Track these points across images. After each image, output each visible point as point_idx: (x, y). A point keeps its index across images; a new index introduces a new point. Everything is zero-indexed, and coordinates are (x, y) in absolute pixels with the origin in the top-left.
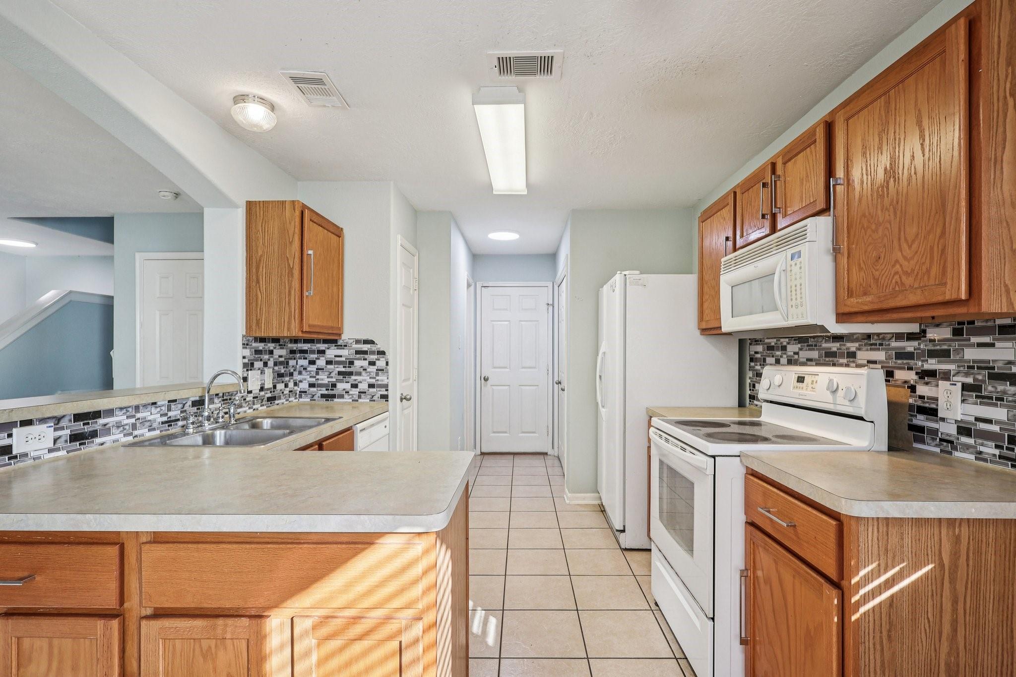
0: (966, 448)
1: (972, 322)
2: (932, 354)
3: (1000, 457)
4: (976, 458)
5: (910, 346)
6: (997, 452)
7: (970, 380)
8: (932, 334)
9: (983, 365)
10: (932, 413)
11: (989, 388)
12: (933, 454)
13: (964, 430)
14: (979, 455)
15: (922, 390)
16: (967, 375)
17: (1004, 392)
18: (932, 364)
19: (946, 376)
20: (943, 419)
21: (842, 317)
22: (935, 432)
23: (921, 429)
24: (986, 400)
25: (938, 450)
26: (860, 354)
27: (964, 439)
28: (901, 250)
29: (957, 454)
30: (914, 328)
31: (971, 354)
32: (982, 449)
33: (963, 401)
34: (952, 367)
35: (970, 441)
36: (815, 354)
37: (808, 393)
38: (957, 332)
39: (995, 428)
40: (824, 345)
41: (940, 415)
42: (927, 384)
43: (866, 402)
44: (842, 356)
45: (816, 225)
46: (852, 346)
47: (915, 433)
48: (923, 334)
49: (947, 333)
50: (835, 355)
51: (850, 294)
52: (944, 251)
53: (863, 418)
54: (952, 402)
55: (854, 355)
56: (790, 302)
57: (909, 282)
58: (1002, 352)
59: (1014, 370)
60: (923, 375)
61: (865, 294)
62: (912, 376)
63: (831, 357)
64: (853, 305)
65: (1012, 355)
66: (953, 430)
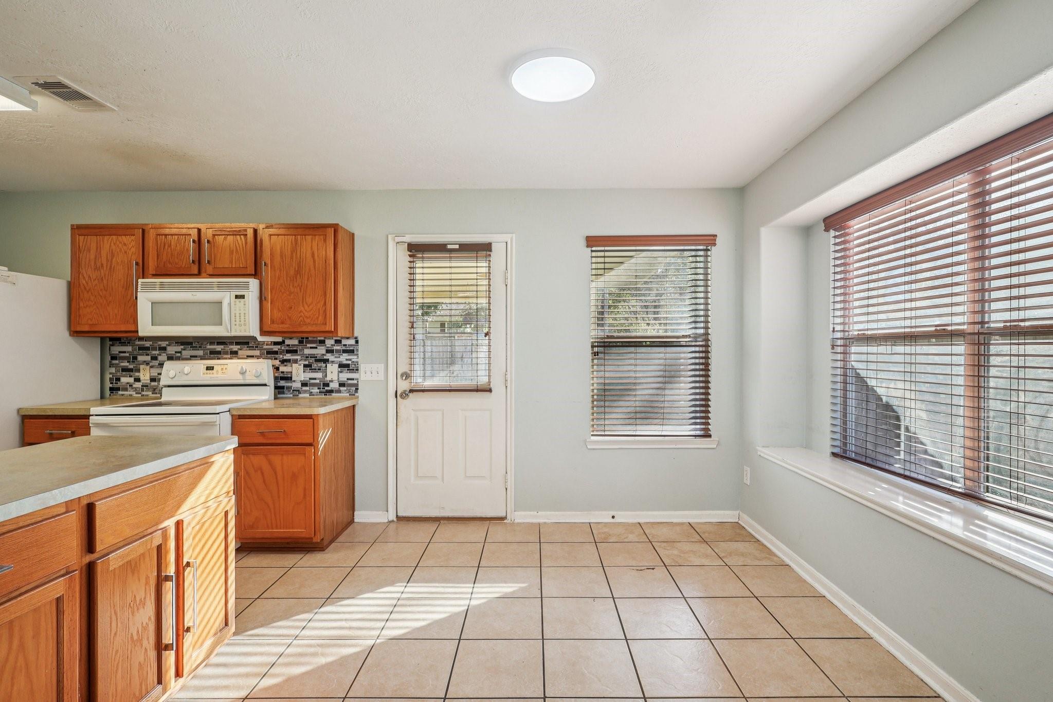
0: (305, 392)
1: (308, 338)
2: (288, 352)
3: (320, 392)
4: (310, 395)
5: (276, 348)
6: (318, 391)
7: (307, 363)
8: (288, 342)
9: (313, 356)
10: (289, 379)
11: (315, 366)
12: (290, 398)
13: (304, 384)
14: (311, 394)
15: (282, 369)
16: (305, 360)
17: (321, 367)
18: (288, 356)
19: (296, 361)
20: (294, 381)
21: (263, 332)
22: (289, 388)
23: (283, 387)
24: (314, 370)
25: (292, 396)
26: (240, 352)
27: (304, 388)
28: (303, 306)
29: (301, 395)
30: (279, 339)
31: (307, 351)
32: (312, 391)
33: (304, 372)
34: (298, 357)
35: (307, 388)
36: (200, 353)
37: (220, 375)
38: (301, 342)
39: (318, 381)
40: (209, 347)
41: (293, 379)
42: (286, 366)
43: (267, 376)
44: (226, 353)
45: (254, 283)
46: (235, 348)
47: (279, 390)
48: (283, 342)
49: (296, 342)
50: (219, 353)
51: (273, 322)
52: (325, 311)
53: (265, 385)
54: (298, 373)
55: (236, 353)
56: (233, 322)
57: (308, 321)
58: (320, 351)
59: (325, 357)
60: (283, 362)
61: (282, 323)
62: (277, 363)
63: (215, 354)
64: (276, 327)
65: (324, 352)
66: (299, 385)
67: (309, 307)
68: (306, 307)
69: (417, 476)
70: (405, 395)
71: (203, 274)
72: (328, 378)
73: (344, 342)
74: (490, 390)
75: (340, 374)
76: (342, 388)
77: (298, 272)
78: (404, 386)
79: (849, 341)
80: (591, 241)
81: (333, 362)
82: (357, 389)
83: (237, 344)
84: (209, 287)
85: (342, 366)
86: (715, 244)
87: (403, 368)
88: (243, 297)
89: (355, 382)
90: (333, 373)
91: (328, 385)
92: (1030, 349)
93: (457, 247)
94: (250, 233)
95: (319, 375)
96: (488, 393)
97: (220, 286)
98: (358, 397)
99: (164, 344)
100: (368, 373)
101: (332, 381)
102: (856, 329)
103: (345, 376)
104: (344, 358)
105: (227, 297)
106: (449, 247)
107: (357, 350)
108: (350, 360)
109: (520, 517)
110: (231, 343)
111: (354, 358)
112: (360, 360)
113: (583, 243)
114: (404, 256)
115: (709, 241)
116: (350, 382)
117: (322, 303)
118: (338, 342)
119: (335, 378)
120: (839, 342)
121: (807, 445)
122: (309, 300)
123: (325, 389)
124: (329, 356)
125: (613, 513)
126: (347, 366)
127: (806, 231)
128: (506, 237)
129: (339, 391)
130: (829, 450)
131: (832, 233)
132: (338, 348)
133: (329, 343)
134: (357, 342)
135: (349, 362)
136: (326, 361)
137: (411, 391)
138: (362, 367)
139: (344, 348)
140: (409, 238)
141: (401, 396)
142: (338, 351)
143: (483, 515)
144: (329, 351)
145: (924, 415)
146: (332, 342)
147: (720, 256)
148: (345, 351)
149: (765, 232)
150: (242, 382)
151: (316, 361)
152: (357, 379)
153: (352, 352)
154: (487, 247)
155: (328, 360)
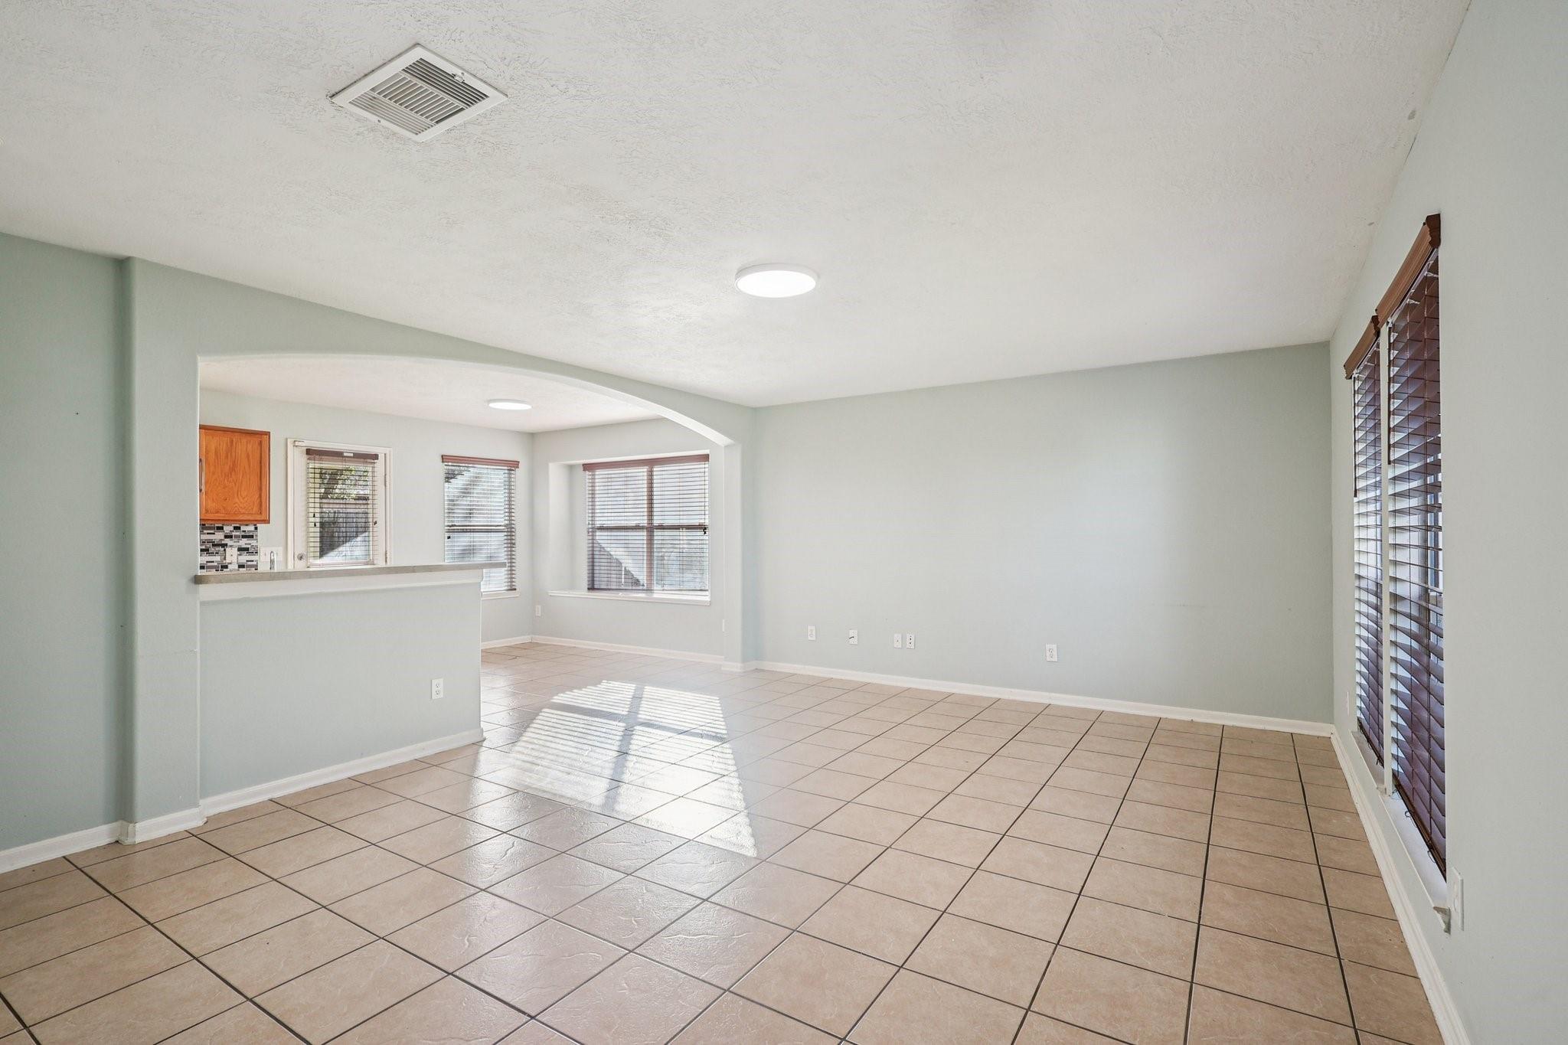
11: (212, 550)
39: (216, 564)
52: (260, 504)
57: (243, 511)
58: (218, 536)
59: (223, 542)
61: (217, 512)
65: (223, 537)
67: (243, 499)
72: (228, 561)
73: (243, 528)
75: (239, 557)
76: (241, 570)
77: (233, 469)
78: (302, 565)
79: (595, 529)
80: (444, 458)
81: (231, 546)
82: (257, 569)
85: (240, 549)
86: (518, 467)
87: (301, 550)
89: (254, 563)
90: (232, 556)
91: (226, 567)
92: (666, 533)
93: (352, 455)
95: (217, 558)
100: (269, 555)
101: (231, 563)
102: (598, 524)
103: (244, 558)
104: (243, 543)
106: (345, 454)
107: (257, 536)
108: (251, 544)
111: (253, 542)
112: (259, 545)
113: (440, 459)
114: (303, 459)
115: (513, 465)
116: (249, 563)
117: (257, 496)
118: (237, 528)
119: (234, 560)
120: (590, 530)
121: (572, 587)
122: (244, 494)
123: (224, 570)
124: (227, 541)
126: (247, 549)
127: (571, 467)
128: (387, 451)
129: (239, 572)
130: (587, 587)
131: (587, 472)
132: (238, 534)
133: (228, 529)
134: (256, 528)
135: (249, 546)
136: (224, 546)
138: (262, 550)
139: (243, 534)
140: (310, 444)
142: (236, 536)
144: (226, 537)
145: (630, 561)
146: (231, 528)
147: (520, 474)
148: (243, 537)
149: (551, 465)
151: (213, 545)
152: (257, 561)
153: (252, 537)
154: (375, 457)
155: (226, 545)
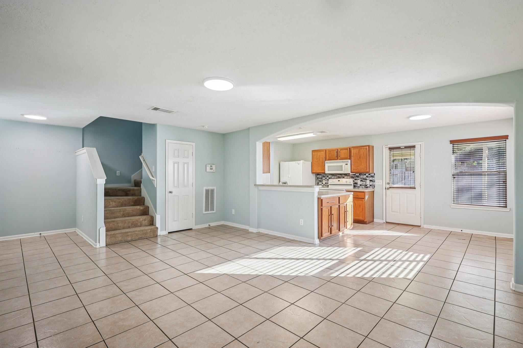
0: (361, 187)
1: (362, 173)
5: (353, 176)
7: (361, 180)
8: (356, 174)
10: (357, 184)
11: (363, 180)
12: (357, 188)
13: (361, 185)
14: (363, 187)
15: (355, 181)
18: (356, 178)
19: (358, 179)
21: (351, 172)
22: (357, 186)
23: (355, 186)
24: (363, 182)
26: (345, 177)
27: (361, 186)
30: (354, 174)
31: (361, 177)
34: (359, 178)
36: (336, 177)
37: (341, 182)
38: (360, 174)
39: (364, 184)
40: (338, 176)
43: (352, 183)
44: (342, 177)
45: (349, 161)
46: (344, 176)
47: (354, 186)
48: (355, 174)
49: (358, 174)
50: (340, 177)
51: (354, 170)
52: (366, 167)
53: (352, 185)
54: (359, 182)
55: (344, 177)
56: (345, 170)
57: (362, 169)
58: (365, 177)
60: (355, 179)
61: (356, 170)
62: (354, 180)
63: (339, 177)
64: (355, 171)
66: (359, 185)
68: (362, 166)
69: (392, 211)
70: (388, 189)
71: (338, 159)
72: (367, 184)
73: (371, 174)
74: (415, 188)
76: (370, 186)
77: (360, 157)
78: (388, 186)
80: (452, 142)
81: (368, 180)
82: (375, 187)
83: (344, 175)
84: (340, 162)
85: (370, 181)
86: (508, 139)
87: (388, 181)
88: (347, 164)
90: (368, 182)
91: (367, 186)
93: (404, 147)
94: (349, 149)
95: (364, 183)
96: (414, 189)
97: (342, 162)
98: (375, 189)
99: (328, 175)
100: (378, 183)
101: (368, 185)
103: (371, 183)
104: (371, 179)
105: (344, 164)
106: (401, 148)
107: (375, 176)
108: (373, 179)
109: (426, 226)
110: (343, 175)
111: (374, 179)
112: (375, 179)
113: (449, 142)
114: (388, 151)
115: (506, 137)
116: (373, 185)
117: (366, 165)
118: (369, 174)
122: (362, 164)
123: (366, 187)
124: (367, 178)
125: (462, 229)
126: (372, 181)
128: (420, 143)
129: (370, 187)
132: (369, 176)
133: (367, 175)
134: (374, 174)
136: (366, 179)
137: (390, 188)
138: (376, 181)
140: (390, 146)
141: (387, 189)
143: (413, 224)
144: (367, 177)
146: (368, 174)
148: (371, 177)
150: (346, 184)
151: (364, 179)
152: (375, 184)
153: (373, 177)
154: (414, 147)
155: (367, 179)
